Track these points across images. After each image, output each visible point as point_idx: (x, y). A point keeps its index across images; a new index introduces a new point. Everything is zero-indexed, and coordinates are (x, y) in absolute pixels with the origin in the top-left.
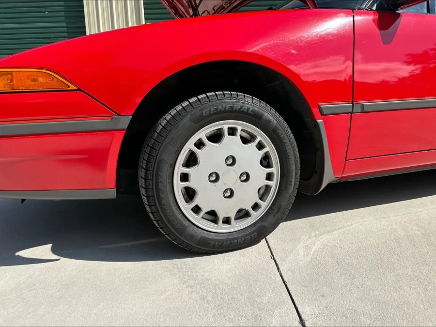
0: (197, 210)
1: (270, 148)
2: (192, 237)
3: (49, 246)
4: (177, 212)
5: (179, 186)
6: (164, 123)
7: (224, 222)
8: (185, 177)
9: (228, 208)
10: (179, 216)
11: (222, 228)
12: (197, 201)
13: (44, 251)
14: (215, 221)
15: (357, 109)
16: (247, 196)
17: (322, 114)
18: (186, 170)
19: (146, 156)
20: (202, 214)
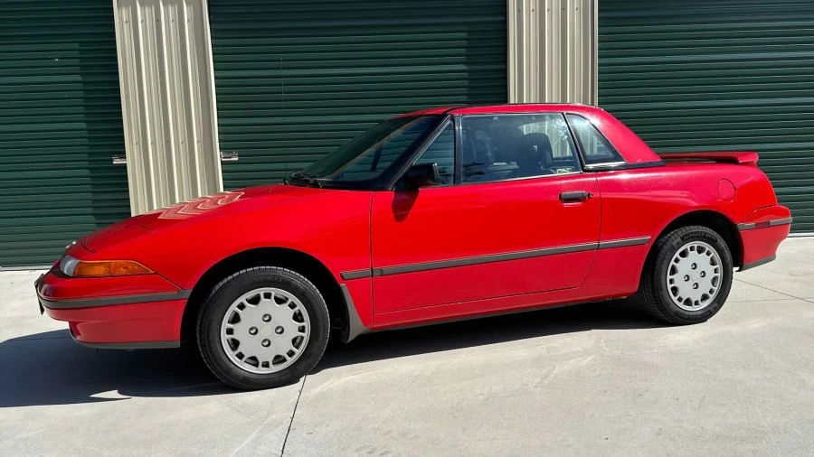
0: (240, 356)
1: (300, 307)
2: (236, 376)
3: (116, 391)
4: (224, 358)
5: (225, 337)
6: (214, 291)
7: (263, 366)
8: (230, 331)
9: (266, 355)
10: (226, 360)
11: (262, 371)
12: (240, 349)
13: (114, 394)
14: (257, 365)
15: (377, 273)
16: (283, 345)
17: (344, 279)
18: (231, 326)
19: (200, 316)
20: (244, 359)
